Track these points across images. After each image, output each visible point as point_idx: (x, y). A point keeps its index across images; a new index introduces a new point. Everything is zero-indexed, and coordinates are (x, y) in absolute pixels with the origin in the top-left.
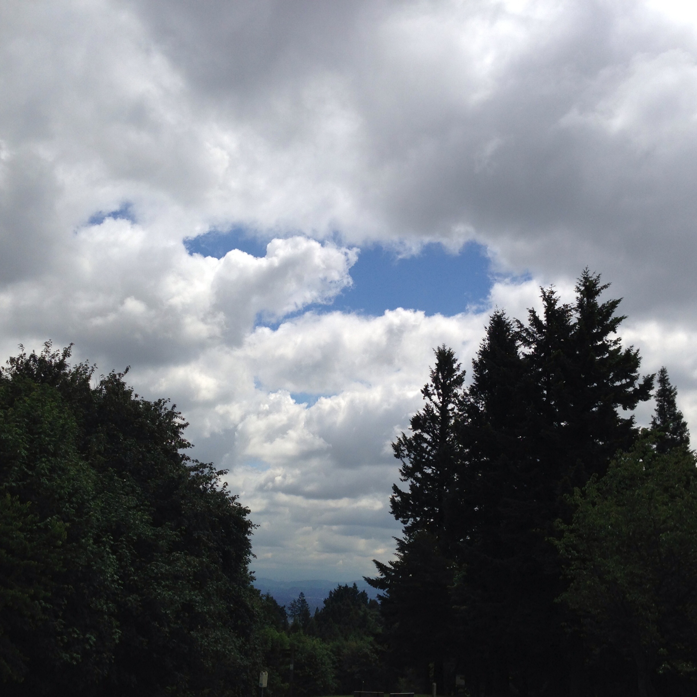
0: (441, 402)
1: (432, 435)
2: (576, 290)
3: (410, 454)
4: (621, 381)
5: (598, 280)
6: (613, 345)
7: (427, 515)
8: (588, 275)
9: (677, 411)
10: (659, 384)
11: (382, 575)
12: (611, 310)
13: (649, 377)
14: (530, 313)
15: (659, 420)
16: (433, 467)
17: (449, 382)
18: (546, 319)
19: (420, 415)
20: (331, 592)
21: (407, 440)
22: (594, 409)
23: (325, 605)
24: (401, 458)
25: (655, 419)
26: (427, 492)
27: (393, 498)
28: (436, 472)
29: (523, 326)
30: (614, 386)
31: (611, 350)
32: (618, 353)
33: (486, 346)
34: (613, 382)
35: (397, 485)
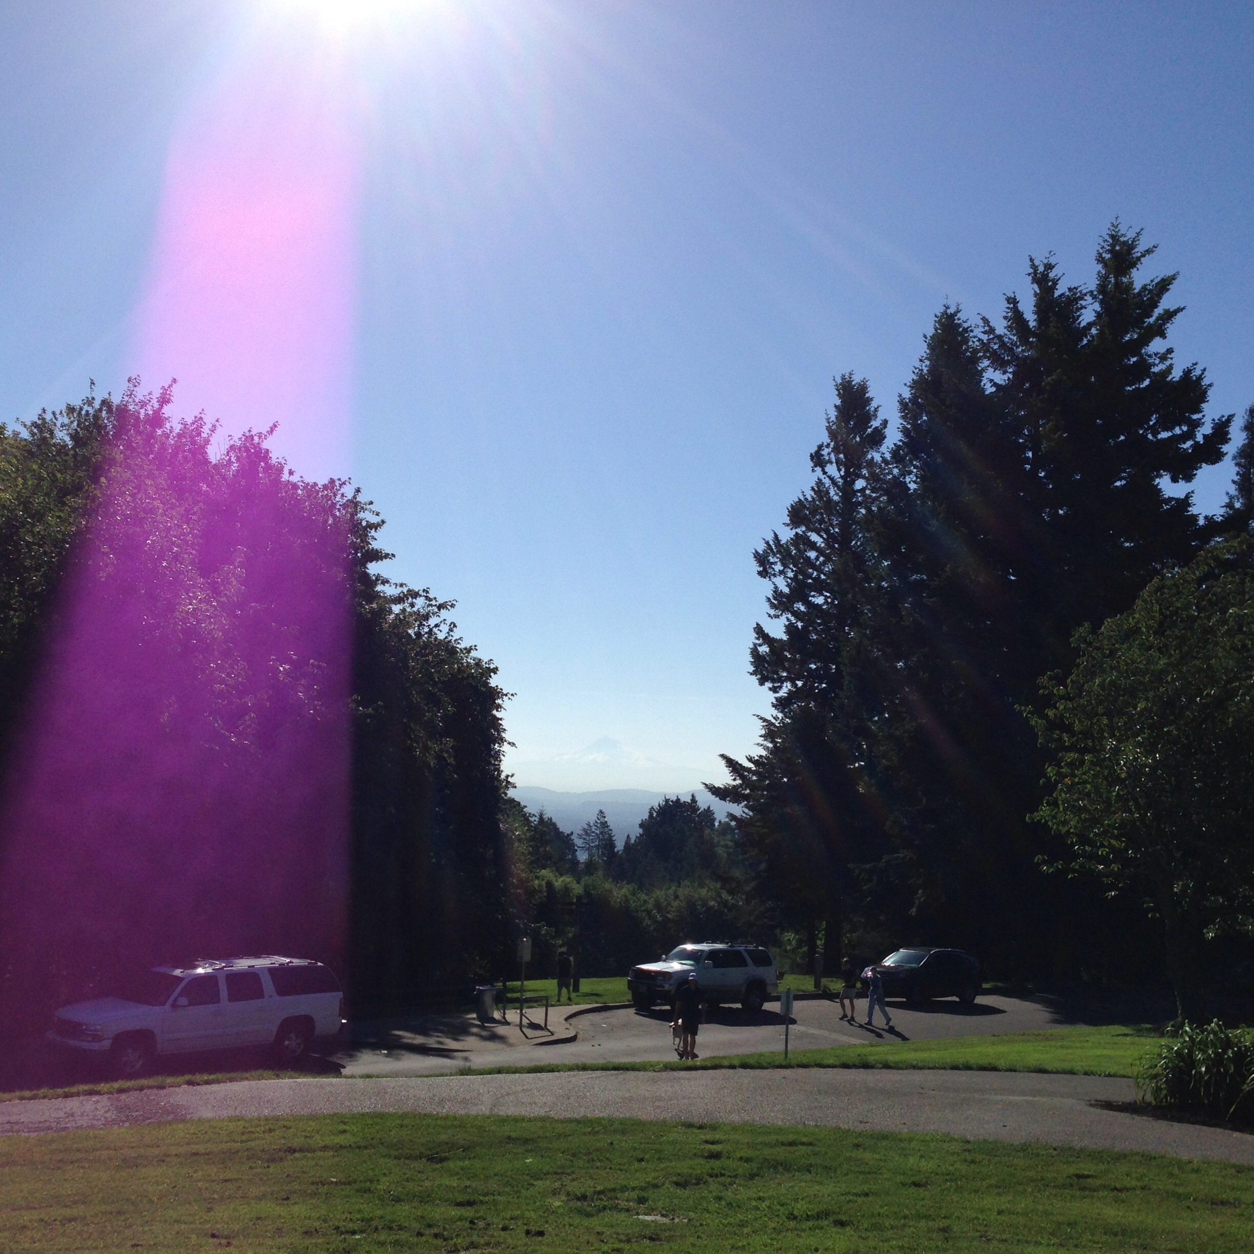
0: (842, 477)
1: (825, 536)
2: (1097, 260)
3: (786, 570)
4: (1171, 429)
5: (1138, 240)
6: (1159, 362)
7: (814, 677)
8: (1118, 231)
10: (1242, 435)
11: (735, 780)
12: (1157, 296)
13: (1224, 419)
14: (1008, 303)
15: (1238, 501)
16: (826, 594)
17: (858, 439)
18: (1036, 316)
19: (806, 499)
20: (652, 809)
21: (782, 546)
22: (1118, 484)
23: (641, 831)
24: (770, 577)
25: (1231, 498)
26: (815, 637)
27: (756, 647)
28: (833, 602)
29: (993, 330)
30: (1158, 440)
31: (1154, 372)
32: (1167, 377)
33: (925, 371)
34: (1155, 433)
35: (762, 625)
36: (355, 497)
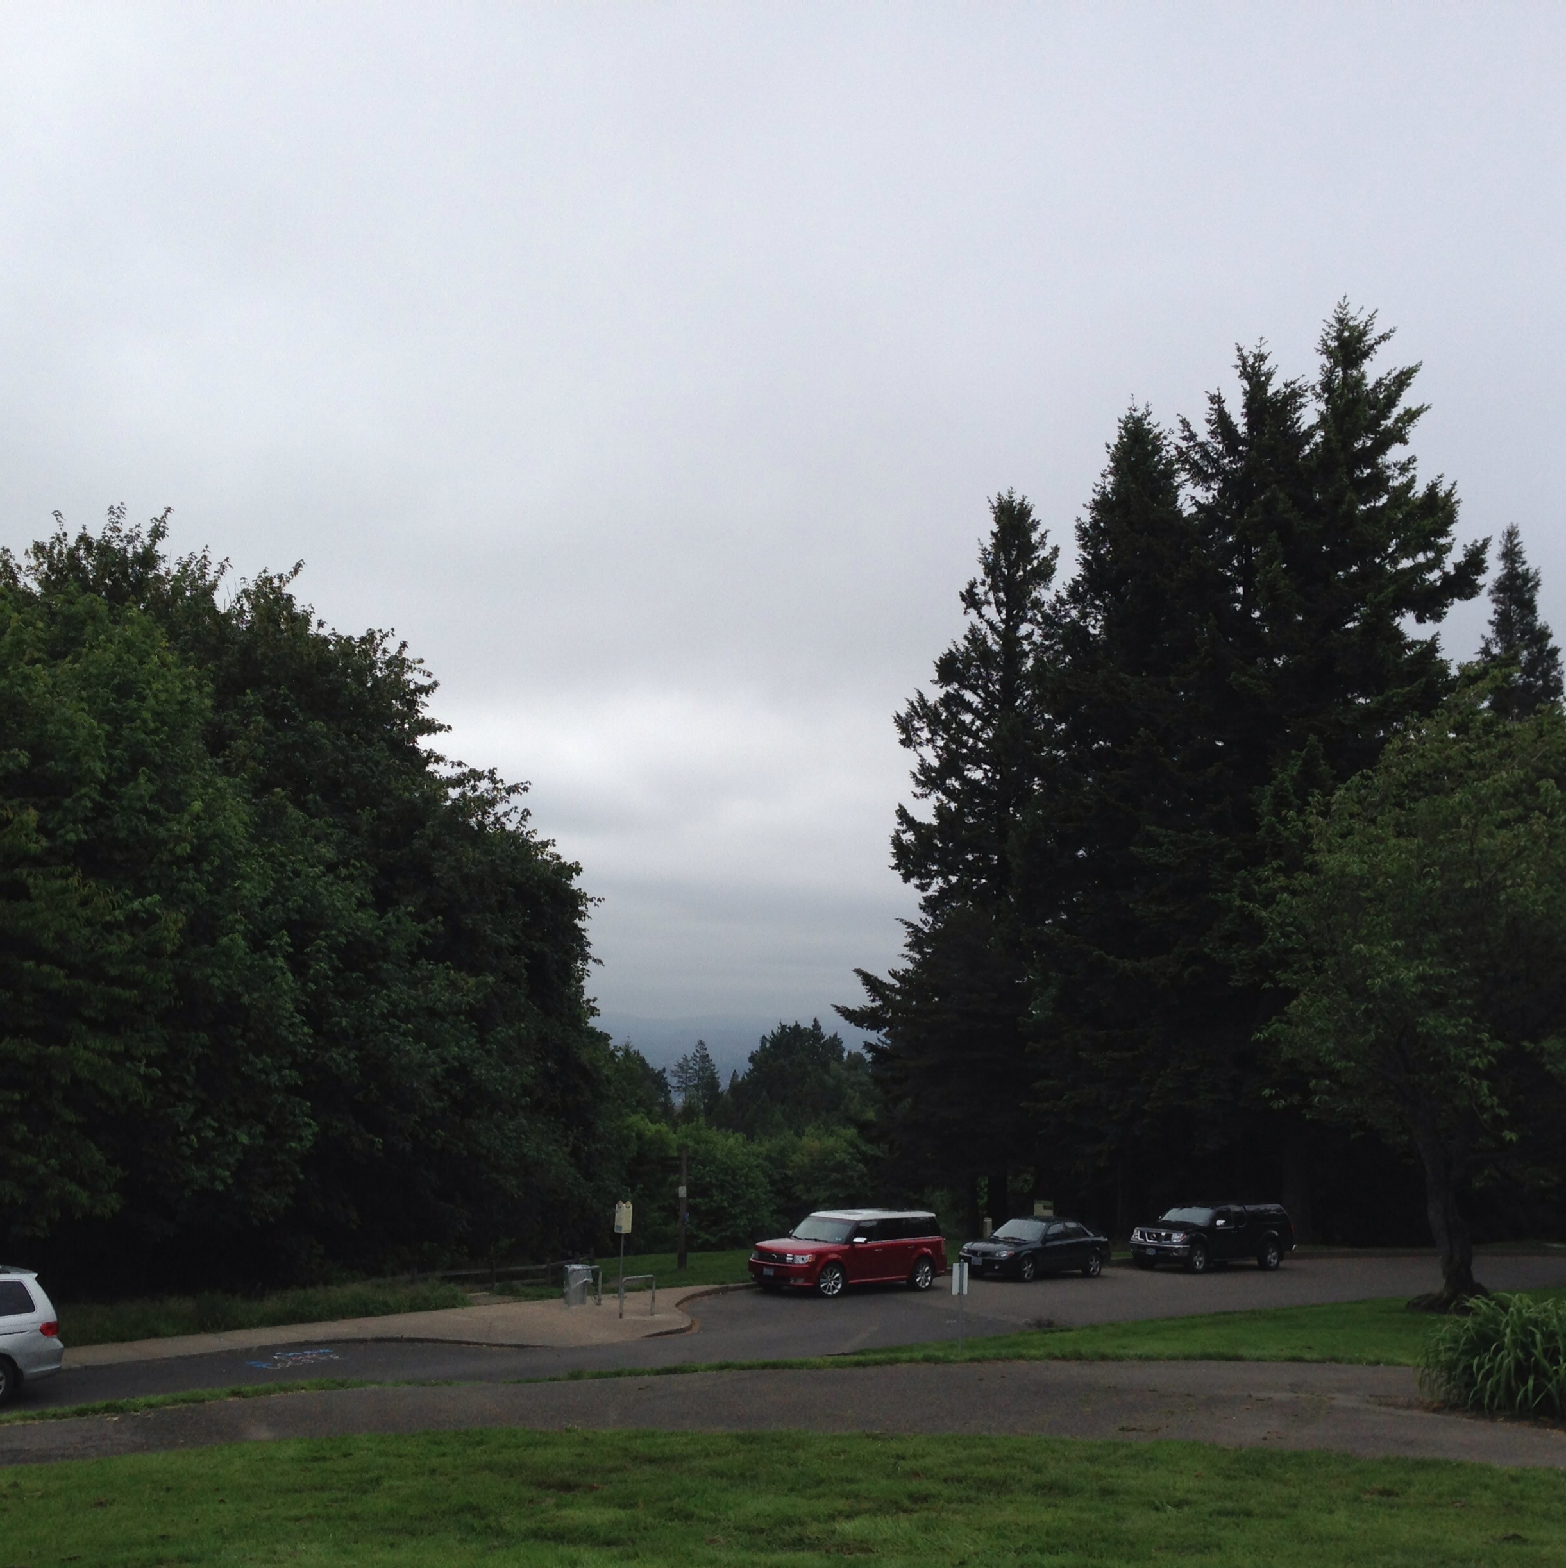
0: (1002, 621)
1: (983, 695)
2: (1320, 347)
3: (935, 738)
4: (1414, 556)
5: (1371, 323)
7: (971, 870)
8: (1346, 314)
9: (1538, 623)
10: (1501, 564)
11: (873, 1001)
12: (1396, 393)
13: (1477, 545)
14: (1211, 403)
15: (1497, 646)
16: (985, 766)
17: (1021, 573)
18: (1245, 420)
19: (958, 650)
20: (764, 1037)
21: (929, 708)
22: (1350, 625)
23: (751, 1066)
24: (915, 747)
25: (1488, 642)
26: (972, 821)
27: (898, 835)
28: (994, 776)
29: (1195, 436)
30: (1397, 570)
31: (1393, 487)
32: (1409, 492)
33: (1109, 489)
34: (1395, 562)
35: (906, 807)
36: (400, 652)
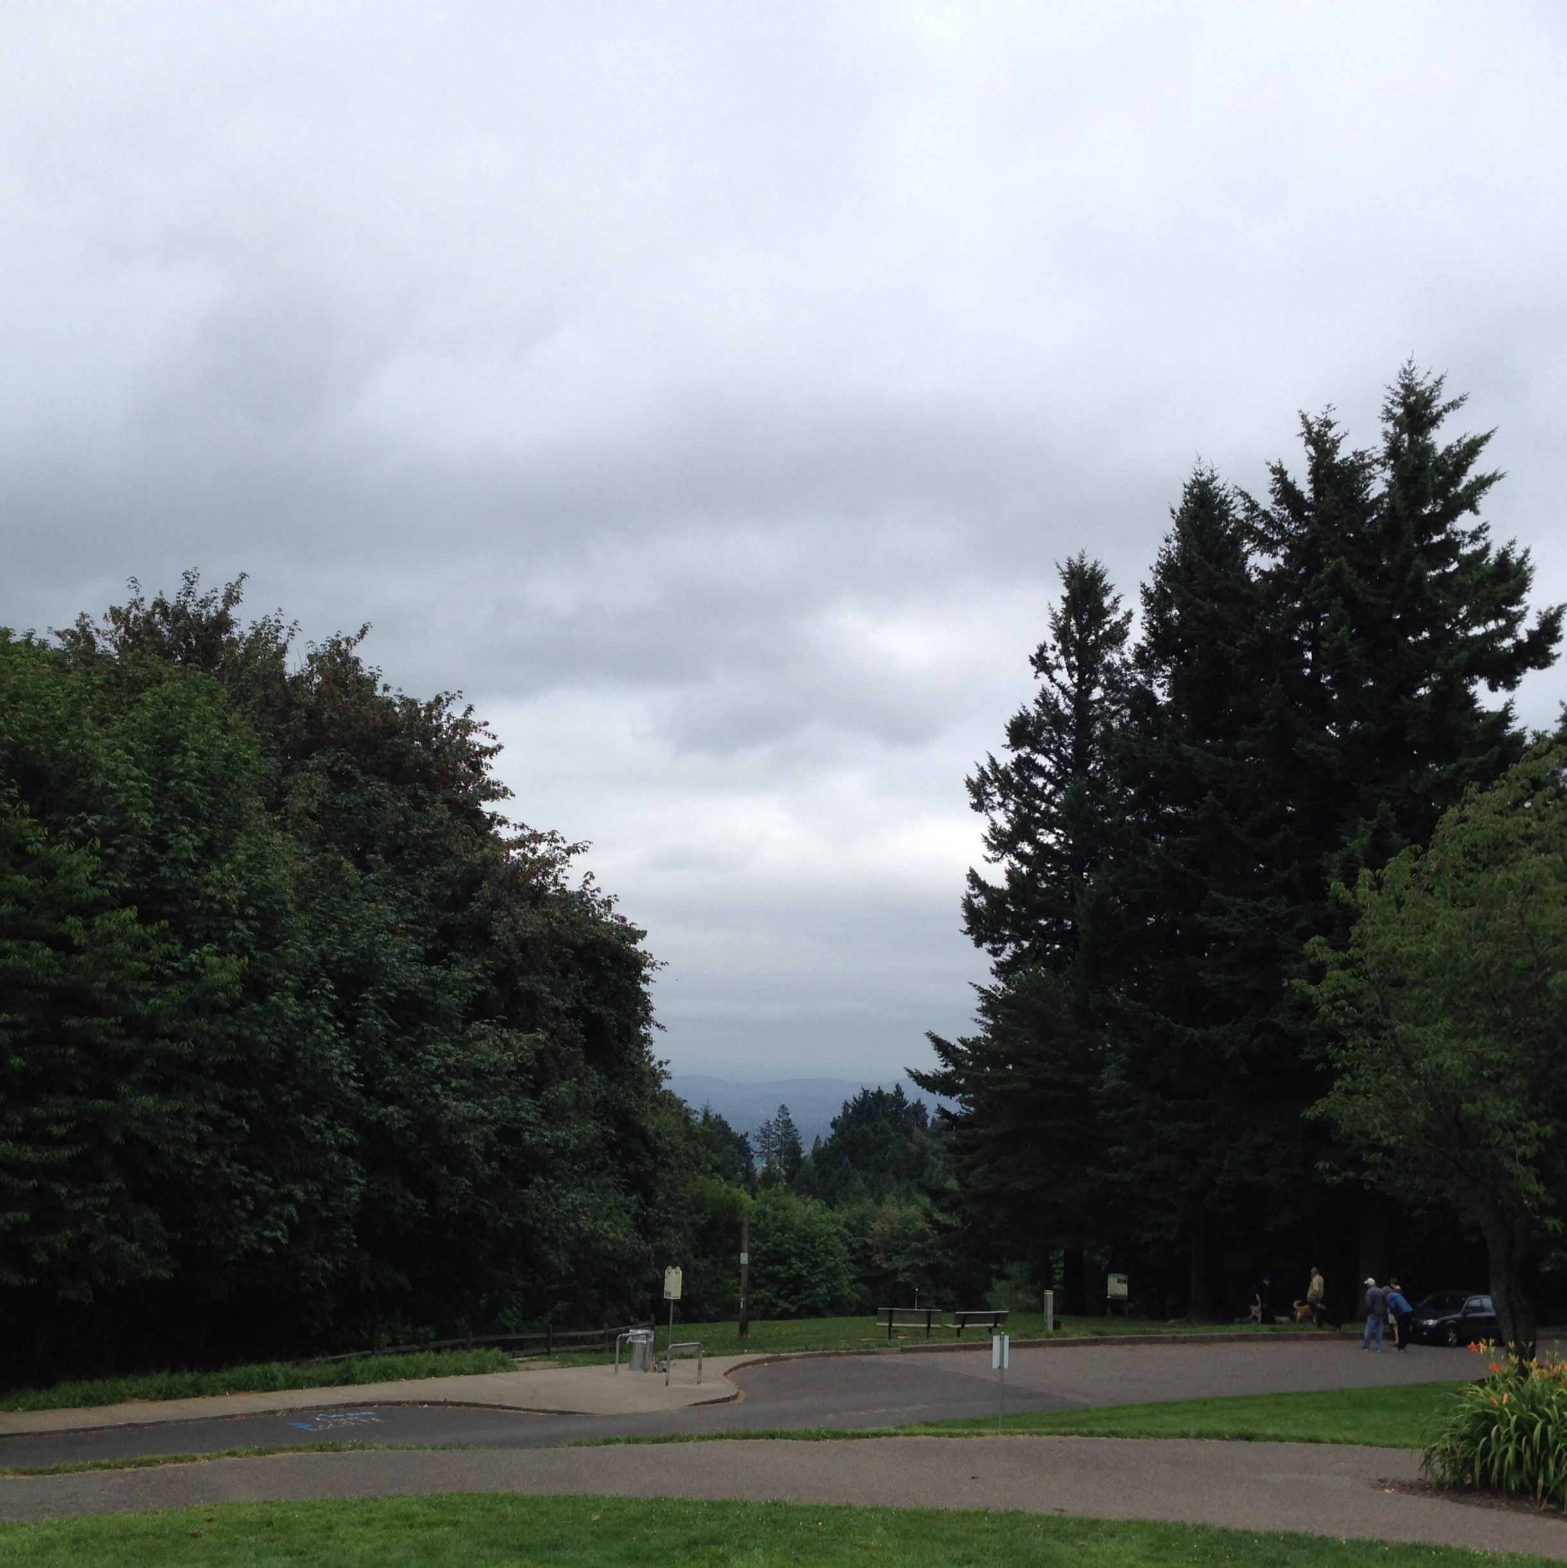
0: (1075, 685)
1: (1055, 759)
2: (1385, 416)
3: (1006, 802)
4: (1485, 623)
5: (1438, 390)
6: (1470, 543)
7: (1046, 935)
8: (1412, 380)
11: (946, 1066)
12: (1466, 460)
13: (1552, 612)
14: (1274, 474)
16: (1057, 831)
17: (1093, 637)
18: (1311, 486)
19: (1029, 714)
20: (846, 1104)
21: (1000, 771)
22: (1422, 691)
23: (833, 1132)
24: (986, 811)
26: (1044, 886)
27: (970, 898)
28: (1066, 841)
29: (1257, 506)
30: (1468, 637)
31: (1463, 554)
32: (1483, 559)
33: (1174, 553)
34: (1468, 629)
35: (977, 871)
36: (466, 716)
